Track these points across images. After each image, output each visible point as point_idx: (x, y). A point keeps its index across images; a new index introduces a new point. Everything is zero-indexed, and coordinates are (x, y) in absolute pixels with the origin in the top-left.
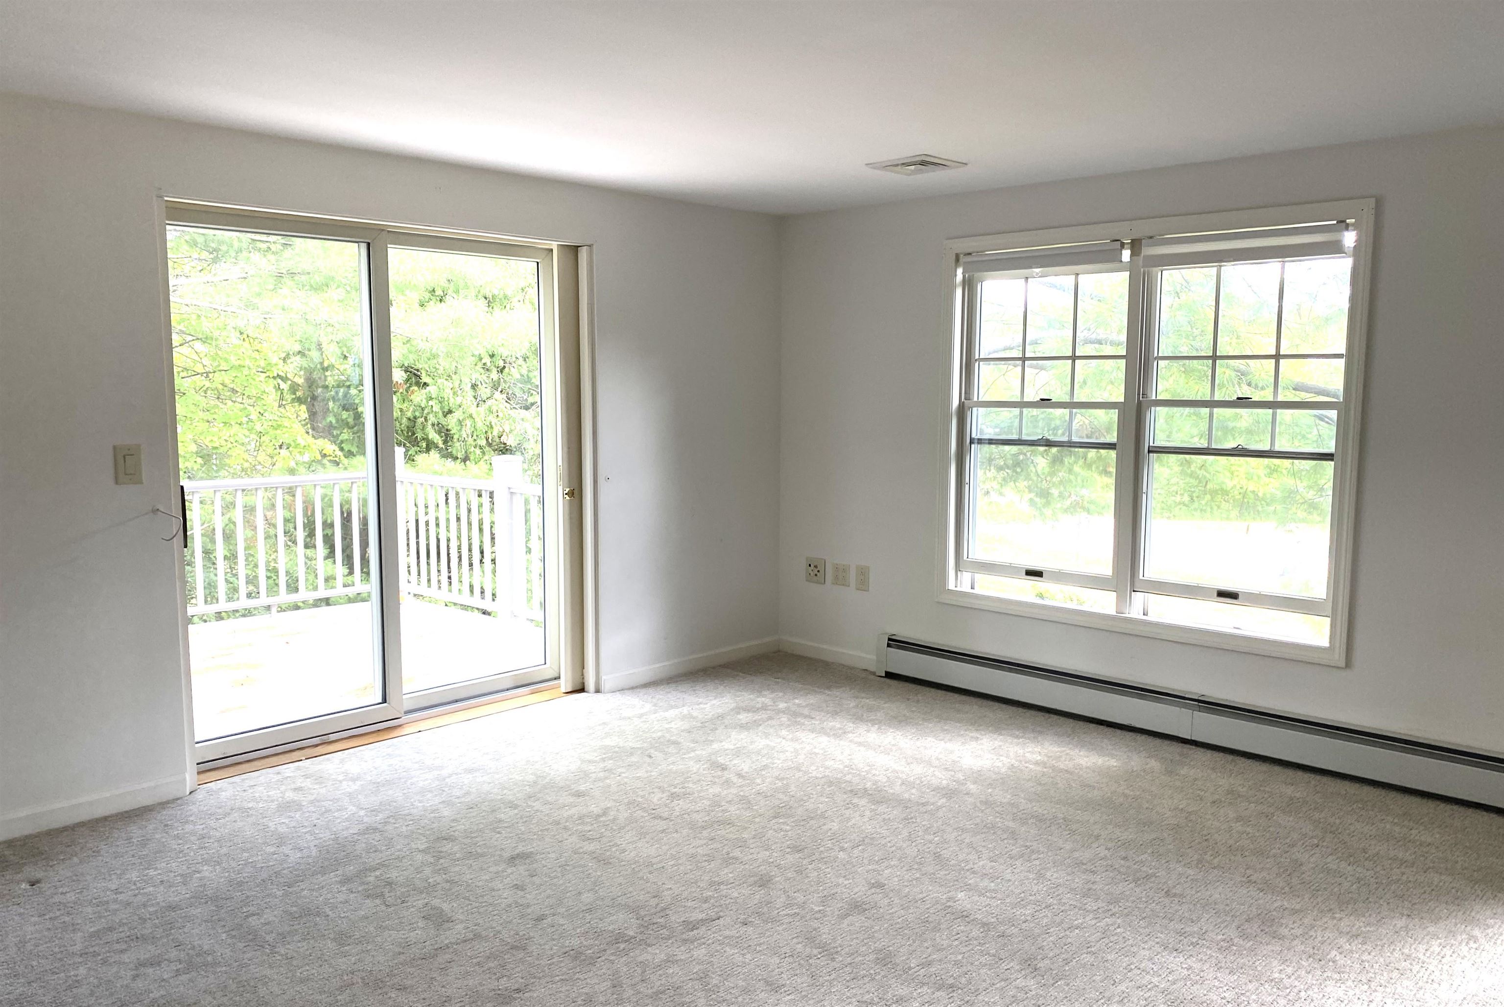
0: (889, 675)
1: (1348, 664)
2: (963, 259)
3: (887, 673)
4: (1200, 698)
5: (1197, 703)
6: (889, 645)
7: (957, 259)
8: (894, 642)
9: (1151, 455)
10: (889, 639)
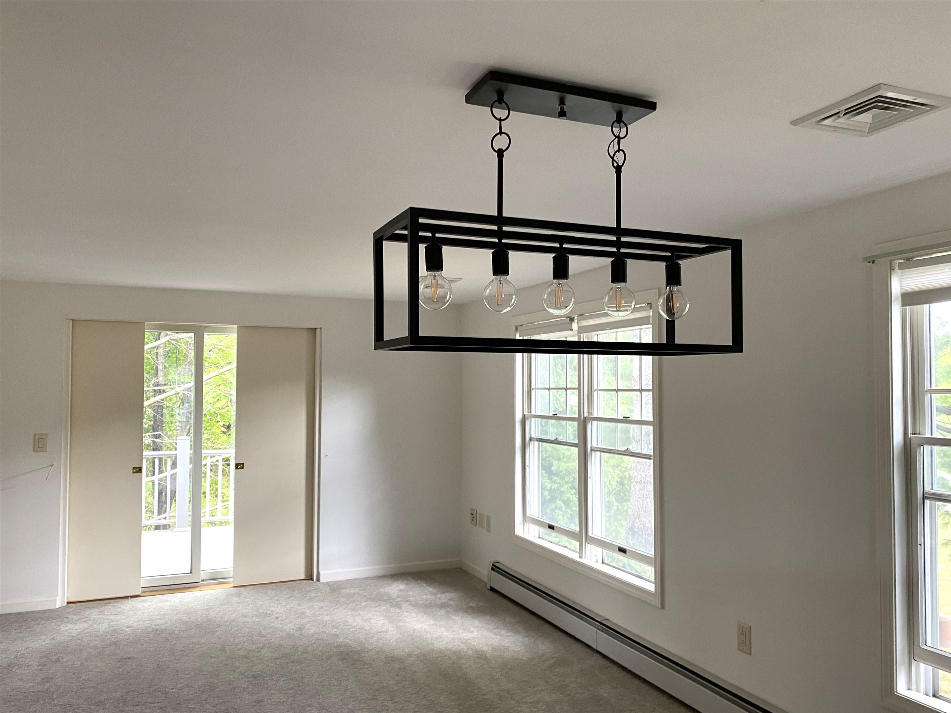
0: (492, 589)
1: (663, 607)
2: (519, 328)
3: (491, 587)
4: (603, 622)
5: (599, 624)
6: (493, 569)
7: (517, 329)
8: (495, 568)
9: (594, 453)
10: (493, 565)
